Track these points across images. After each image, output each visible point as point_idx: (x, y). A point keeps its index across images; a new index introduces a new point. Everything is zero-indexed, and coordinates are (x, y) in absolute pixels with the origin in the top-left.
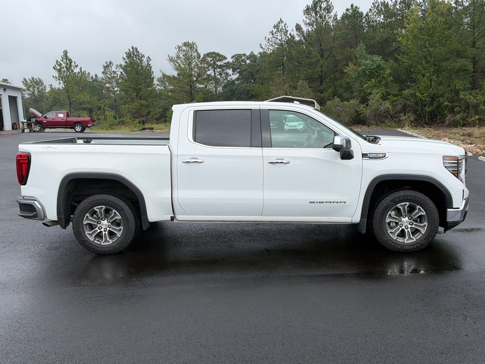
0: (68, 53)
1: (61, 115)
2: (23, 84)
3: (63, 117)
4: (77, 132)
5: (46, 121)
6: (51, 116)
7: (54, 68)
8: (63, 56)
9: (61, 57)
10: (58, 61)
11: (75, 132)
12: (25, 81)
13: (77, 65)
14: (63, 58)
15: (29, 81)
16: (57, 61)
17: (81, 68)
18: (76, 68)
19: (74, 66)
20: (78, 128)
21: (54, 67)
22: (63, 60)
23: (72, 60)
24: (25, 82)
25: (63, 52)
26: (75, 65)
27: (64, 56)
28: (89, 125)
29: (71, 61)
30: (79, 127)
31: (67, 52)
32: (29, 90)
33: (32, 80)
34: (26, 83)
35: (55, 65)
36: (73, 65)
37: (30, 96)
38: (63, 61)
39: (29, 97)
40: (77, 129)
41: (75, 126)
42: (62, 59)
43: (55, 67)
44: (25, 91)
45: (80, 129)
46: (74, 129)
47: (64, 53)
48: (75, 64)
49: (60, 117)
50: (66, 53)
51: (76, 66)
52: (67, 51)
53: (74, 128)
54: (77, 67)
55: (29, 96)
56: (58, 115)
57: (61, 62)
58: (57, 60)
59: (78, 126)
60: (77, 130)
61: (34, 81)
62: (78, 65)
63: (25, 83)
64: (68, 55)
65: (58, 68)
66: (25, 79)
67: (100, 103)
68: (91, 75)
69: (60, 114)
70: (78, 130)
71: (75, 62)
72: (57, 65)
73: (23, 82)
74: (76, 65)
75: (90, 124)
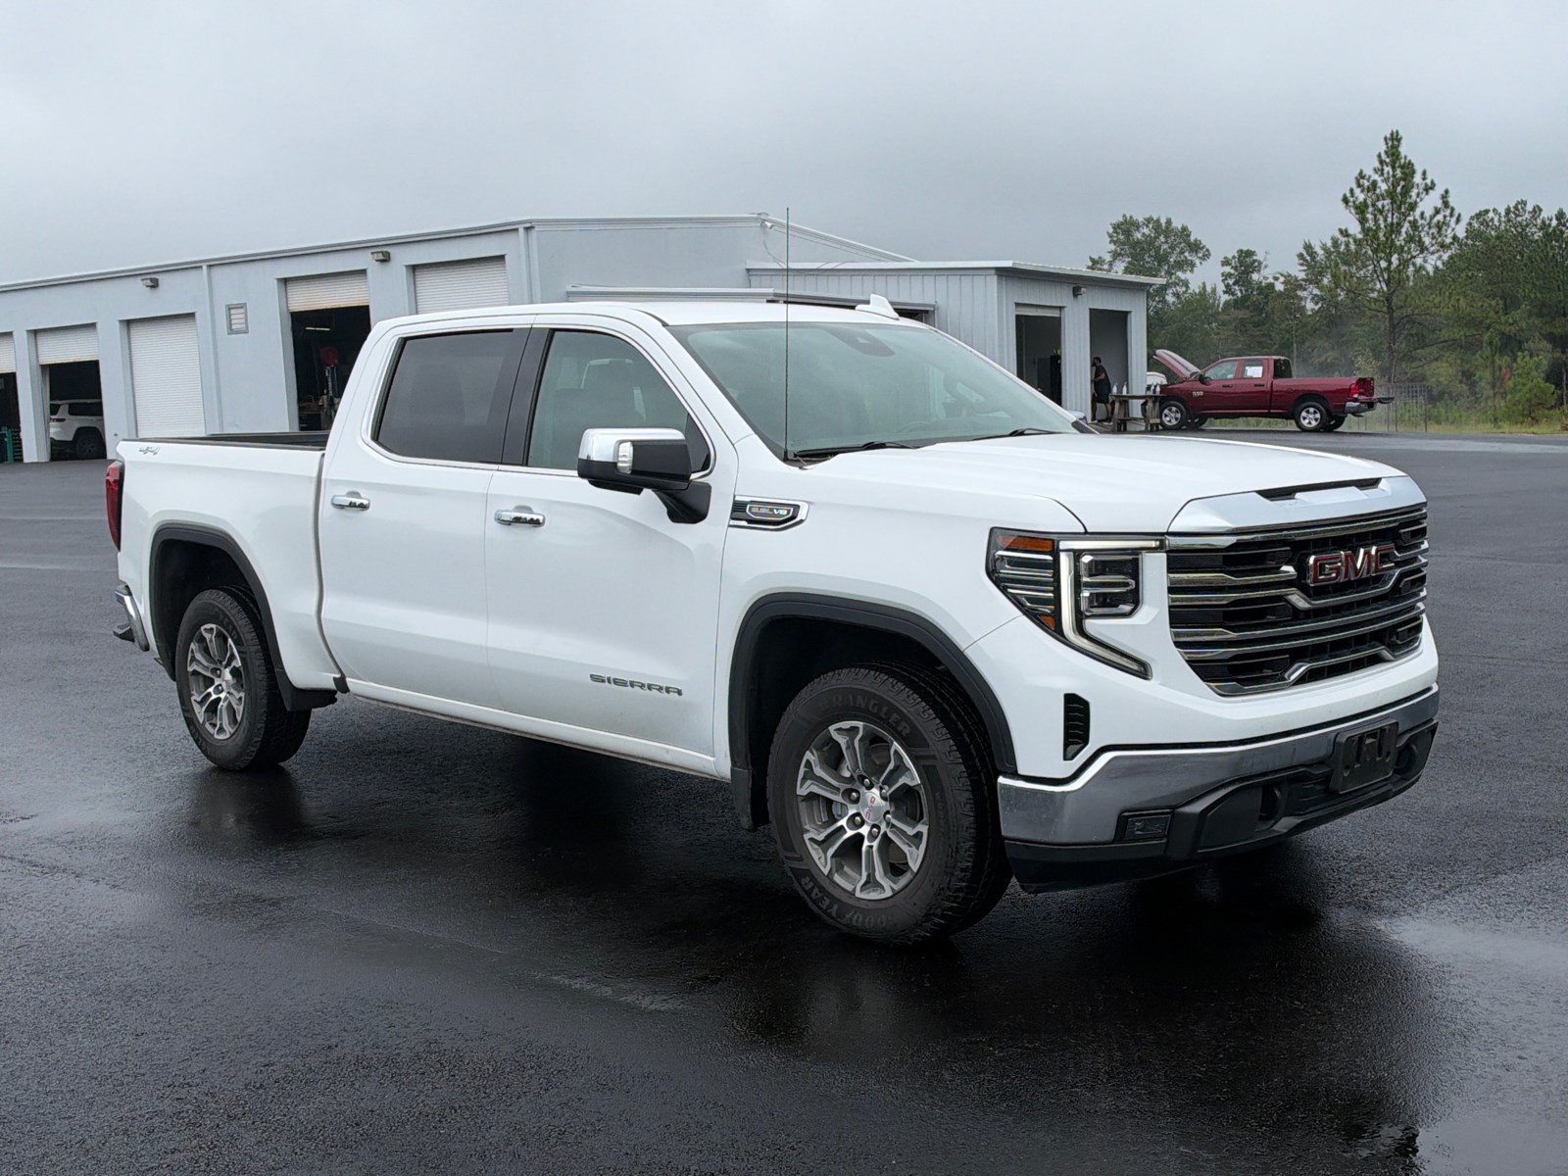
0: (1402, 142)
1: (1255, 372)
2: (1302, 265)
3: (1260, 376)
4: (1304, 430)
5: (1201, 393)
6: (1222, 373)
7: (1345, 200)
8: (1384, 157)
9: (1376, 158)
10: (1364, 172)
11: (1298, 429)
12: (1308, 253)
13: (1432, 182)
14: (1382, 162)
15: (1323, 252)
16: (1361, 175)
17: (1447, 192)
18: (1427, 194)
19: (1422, 187)
20: (1311, 416)
21: (1345, 195)
22: (1382, 170)
23: (1416, 167)
24: (1308, 258)
25: (1386, 139)
26: (1426, 185)
27: (1386, 152)
28: (1349, 404)
29: (1408, 170)
30: (1315, 413)
31: (1399, 140)
32: (1317, 283)
33: (1332, 249)
34: (1313, 259)
35: (1352, 191)
36: (1418, 185)
37: (1320, 305)
38: (1382, 174)
39: (1317, 307)
40: (1304, 418)
41: (1300, 408)
42: (1377, 165)
43: (1348, 195)
44: (1305, 289)
45: (1316, 420)
46: (1293, 422)
47: (1387, 144)
48: (1424, 179)
49: (1251, 378)
50: (1394, 140)
51: (1428, 189)
52: (1401, 134)
53: (1293, 416)
54: (1431, 191)
55: (1317, 303)
56: (1244, 371)
57: (1375, 177)
58: (1361, 172)
59: (1312, 410)
60: (1305, 423)
61: (1339, 253)
62: (1436, 182)
63: (1307, 261)
64: (1403, 150)
65: (1361, 197)
66: (1308, 247)
67: (1507, 322)
68: (1544, 215)
69: (1251, 365)
70: (1310, 423)
71: (1424, 173)
72: (1357, 191)
73: (1301, 256)
74: (1428, 181)
75: (1356, 400)
